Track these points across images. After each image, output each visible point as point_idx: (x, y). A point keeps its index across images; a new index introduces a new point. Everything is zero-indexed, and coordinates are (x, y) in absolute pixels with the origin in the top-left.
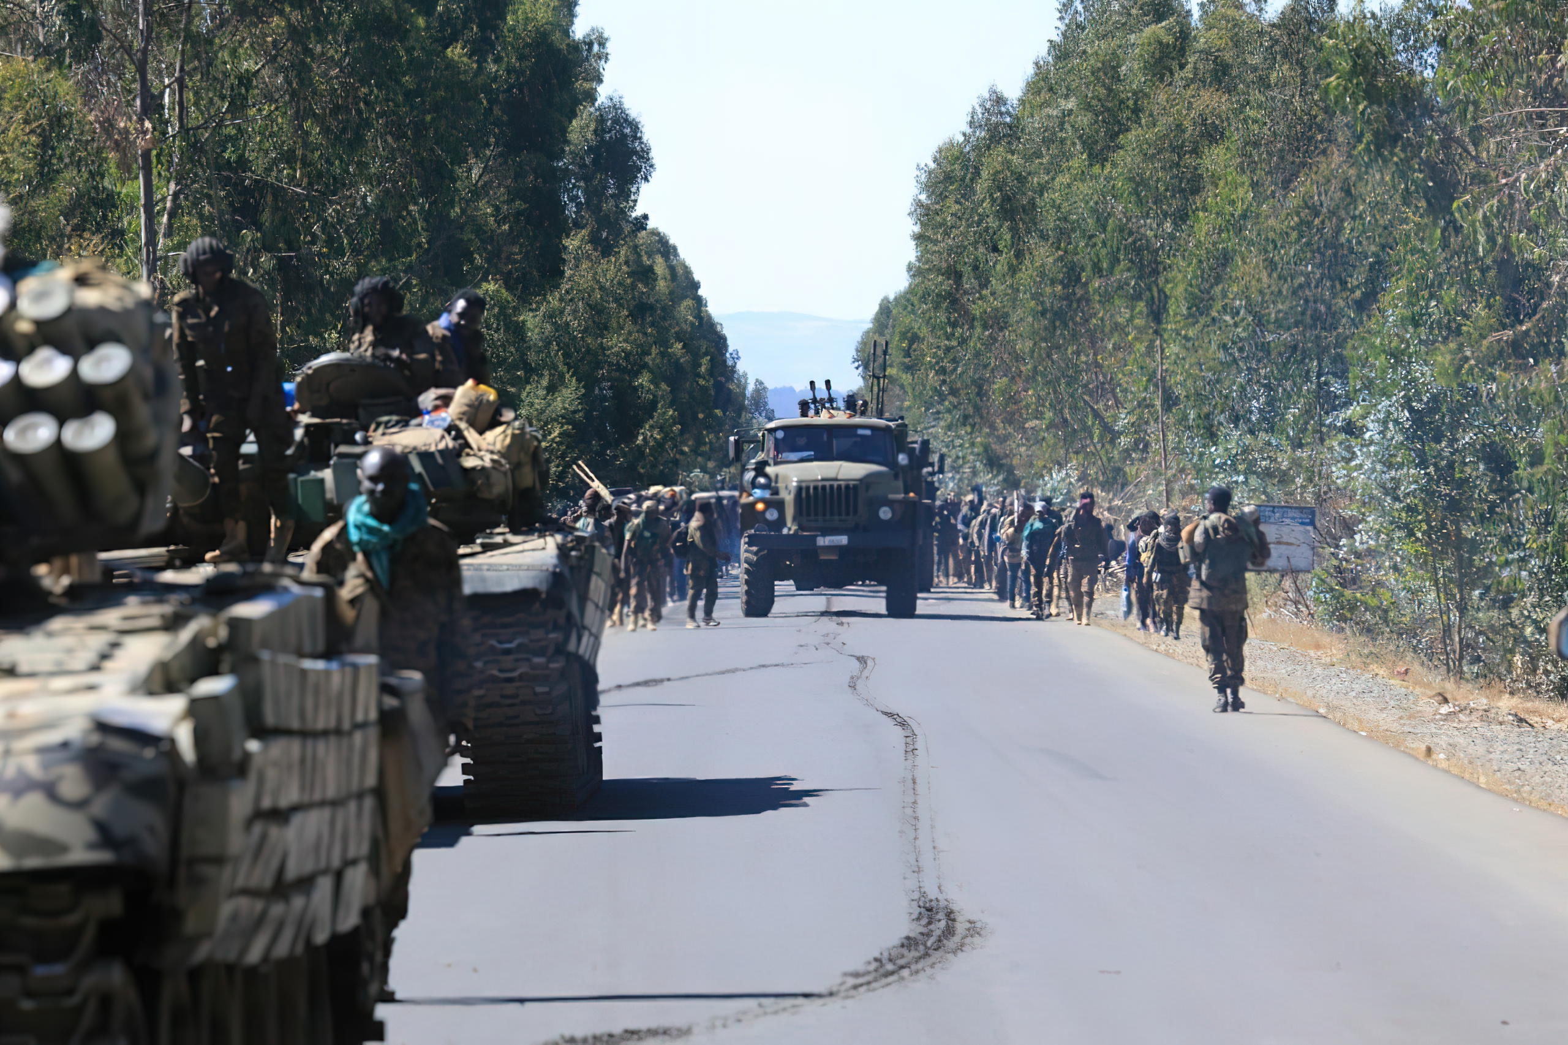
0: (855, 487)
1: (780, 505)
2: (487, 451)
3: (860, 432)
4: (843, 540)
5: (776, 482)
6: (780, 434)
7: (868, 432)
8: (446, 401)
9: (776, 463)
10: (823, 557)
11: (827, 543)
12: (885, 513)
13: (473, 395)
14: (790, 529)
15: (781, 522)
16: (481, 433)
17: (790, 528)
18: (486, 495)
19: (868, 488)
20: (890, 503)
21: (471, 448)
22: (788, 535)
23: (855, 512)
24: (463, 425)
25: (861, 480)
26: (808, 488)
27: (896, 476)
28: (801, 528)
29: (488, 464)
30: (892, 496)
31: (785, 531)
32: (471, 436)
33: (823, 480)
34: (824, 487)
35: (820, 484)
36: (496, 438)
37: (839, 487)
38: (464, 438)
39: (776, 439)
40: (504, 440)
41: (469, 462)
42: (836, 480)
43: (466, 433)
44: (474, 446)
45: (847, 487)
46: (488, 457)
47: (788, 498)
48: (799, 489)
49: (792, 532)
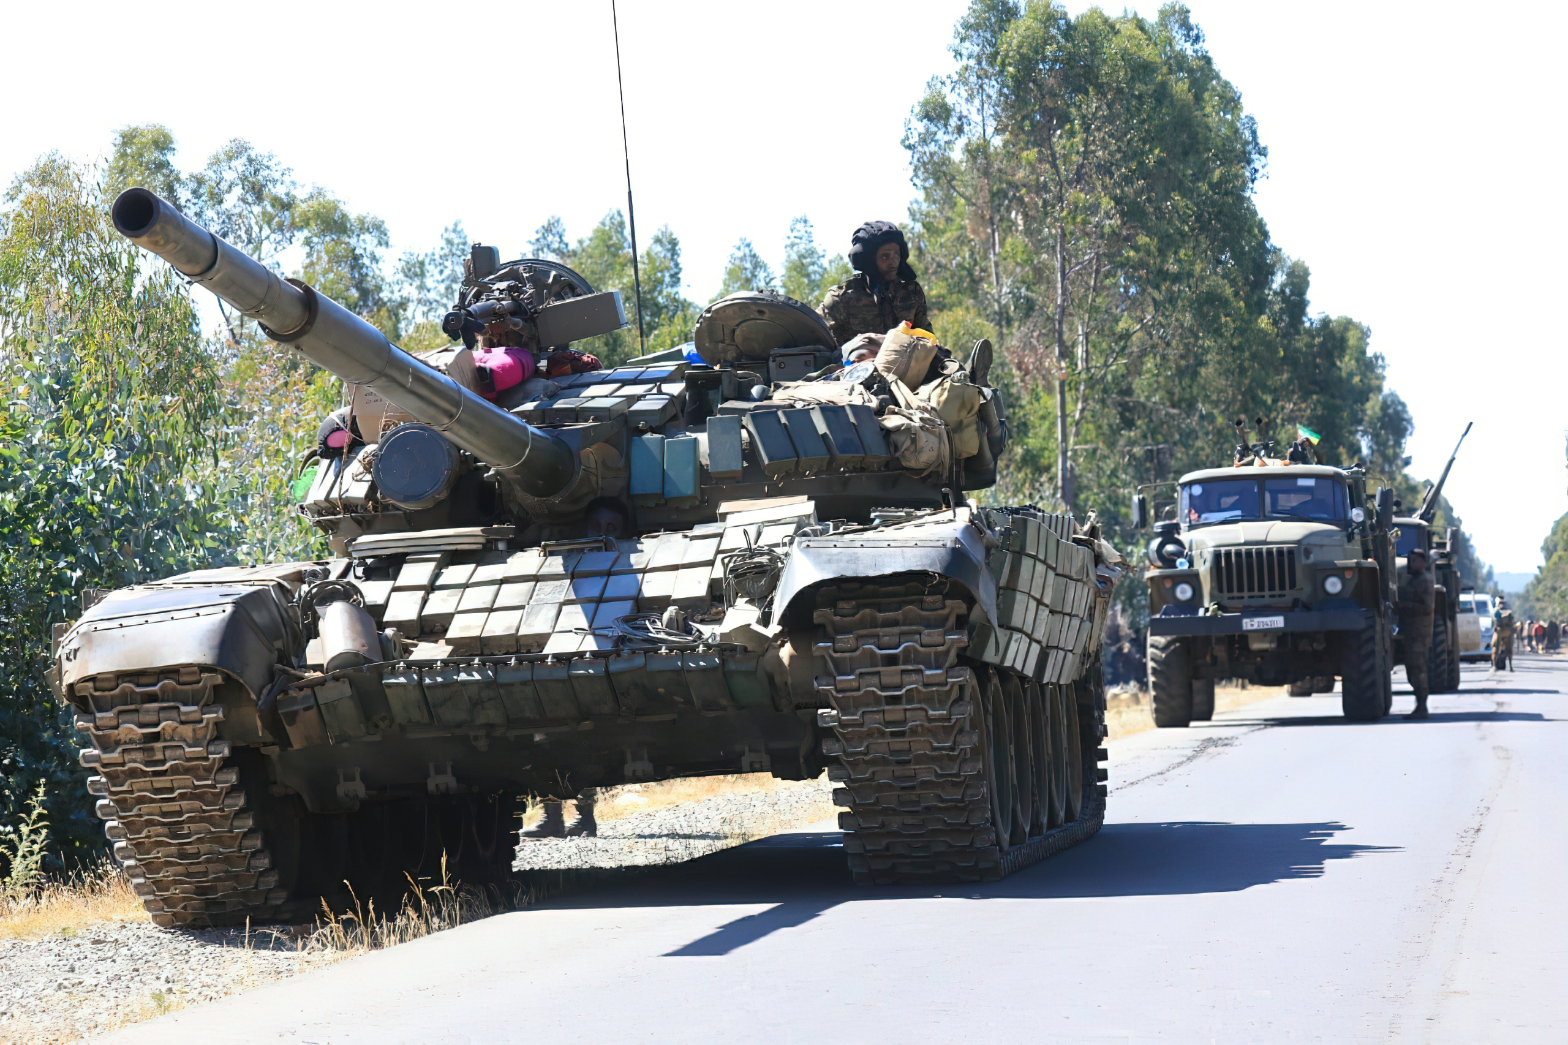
0: (1291, 552)
1: (1192, 578)
2: (919, 408)
3: (1301, 482)
4: (1278, 622)
5: (1191, 550)
6: (1197, 490)
7: (1311, 482)
8: (873, 347)
9: (1191, 527)
10: (1256, 646)
11: (1255, 627)
12: (1333, 585)
13: (905, 339)
14: (1207, 610)
15: (1196, 600)
16: (914, 388)
17: (1208, 607)
18: (912, 463)
19: (1307, 553)
20: (1339, 572)
21: (897, 404)
22: (1204, 618)
23: (1293, 585)
24: (890, 377)
25: (1298, 542)
26: (1228, 554)
27: (1350, 537)
28: (1221, 607)
29: (917, 423)
30: (1340, 563)
31: (1201, 612)
32: (901, 391)
33: (1246, 543)
34: (1249, 553)
35: (1243, 548)
36: (932, 394)
37: (1270, 552)
38: (891, 392)
39: (1191, 496)
40: (941, 395)
41: (891, 421)
42: (1265, 543)
43: (894, 387)
44: (902, 403)
45: (1280, 552)
46: (917, 416)
47: (1203, 568)
48: (1217, 556)
49: (1208, 614)
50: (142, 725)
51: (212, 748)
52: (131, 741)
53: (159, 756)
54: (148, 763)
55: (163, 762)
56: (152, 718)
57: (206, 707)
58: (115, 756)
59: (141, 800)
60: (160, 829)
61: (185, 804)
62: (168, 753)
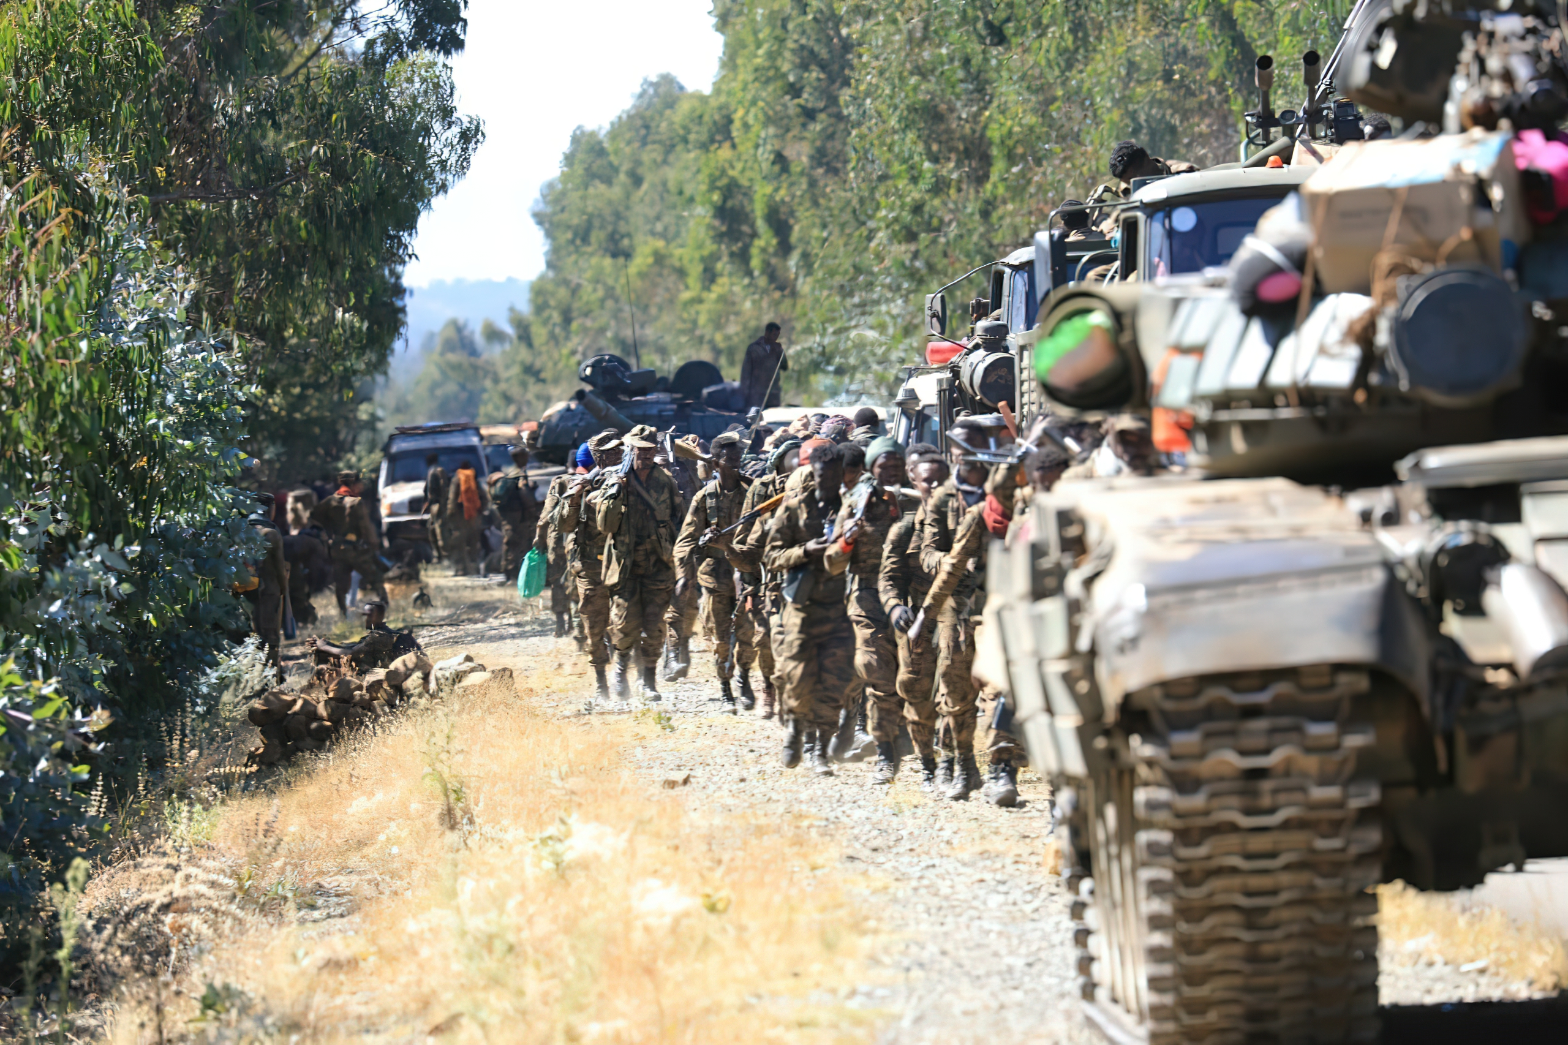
50: (1244, 753)
51: (1353, 790)
52: (1221, 779)
53: (1266, 801)
54: (1249, 812)
55: (1271, 811)
56: (1260, 742)
57: (1347, 726)
58: (1197, 801)
59: (1220, 871)
60: (1233, 917)
61: (1285, 878)
62: (1282, 798)
